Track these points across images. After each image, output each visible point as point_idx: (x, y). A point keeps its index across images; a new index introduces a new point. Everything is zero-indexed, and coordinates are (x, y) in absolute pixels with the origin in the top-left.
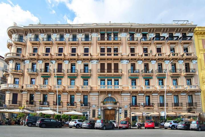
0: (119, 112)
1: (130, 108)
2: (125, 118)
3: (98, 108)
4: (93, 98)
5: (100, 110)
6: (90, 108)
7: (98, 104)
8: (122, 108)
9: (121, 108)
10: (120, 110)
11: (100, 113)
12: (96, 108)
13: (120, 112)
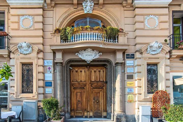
0: (124, 72)
1: (168, 56)
2: (149, 93)
3: (41, 55)
4: (22, 18)
5: (49, 63)
6: (12, 56)
7: (40, 40)
8: (138, 55)
9: (132, 57)
10: (129, 62)
11: (49, 77)
12: (34, 54)
13: (129, 71)
